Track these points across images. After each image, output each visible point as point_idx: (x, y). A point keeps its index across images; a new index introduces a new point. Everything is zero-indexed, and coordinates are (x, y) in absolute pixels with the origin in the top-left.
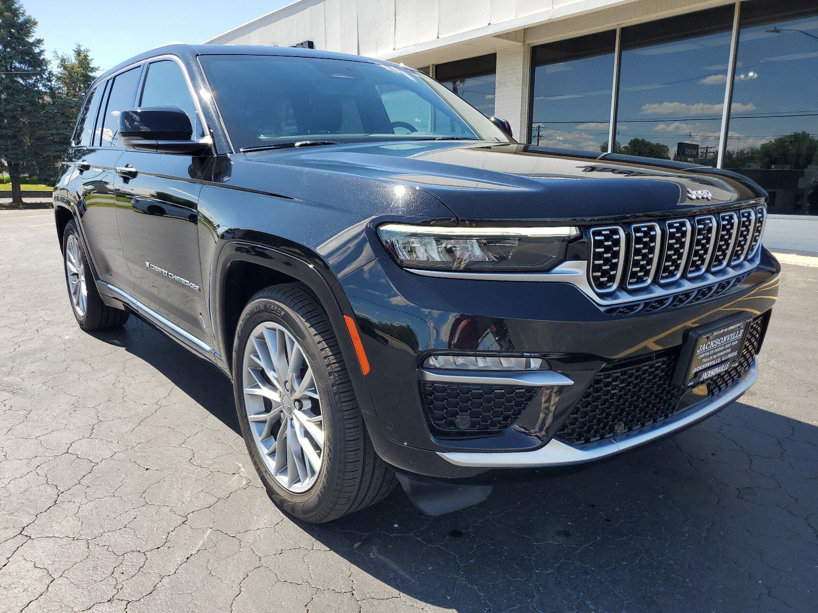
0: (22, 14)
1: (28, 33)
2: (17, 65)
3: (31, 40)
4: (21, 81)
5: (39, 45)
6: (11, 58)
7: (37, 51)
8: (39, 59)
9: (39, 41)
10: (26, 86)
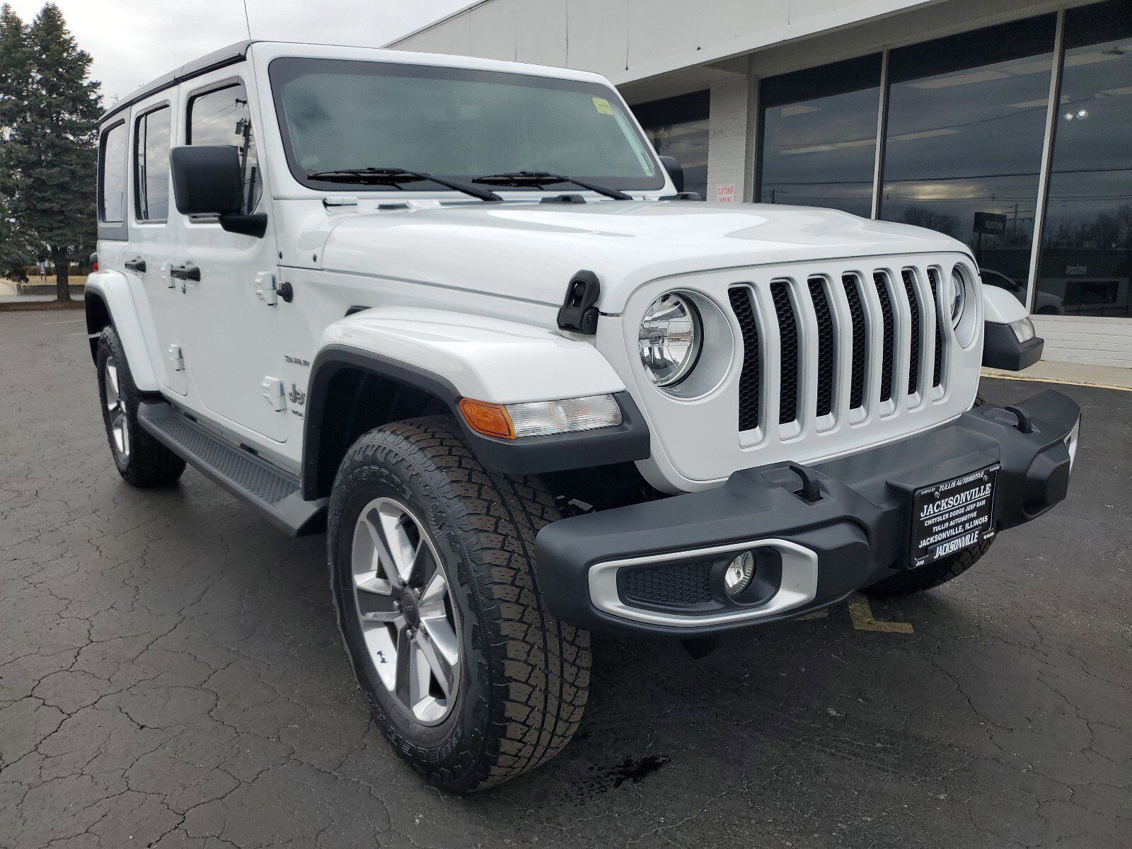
0: (74, 47)
1: (81, 73)
2: (67, 116)
3: (85, 83)
4: (71, 138)
5: (95, 90)
6: (58, 106)
7: (93, 96)
8: (96, 108)
9: (95, 85)
10: (77, 144)
